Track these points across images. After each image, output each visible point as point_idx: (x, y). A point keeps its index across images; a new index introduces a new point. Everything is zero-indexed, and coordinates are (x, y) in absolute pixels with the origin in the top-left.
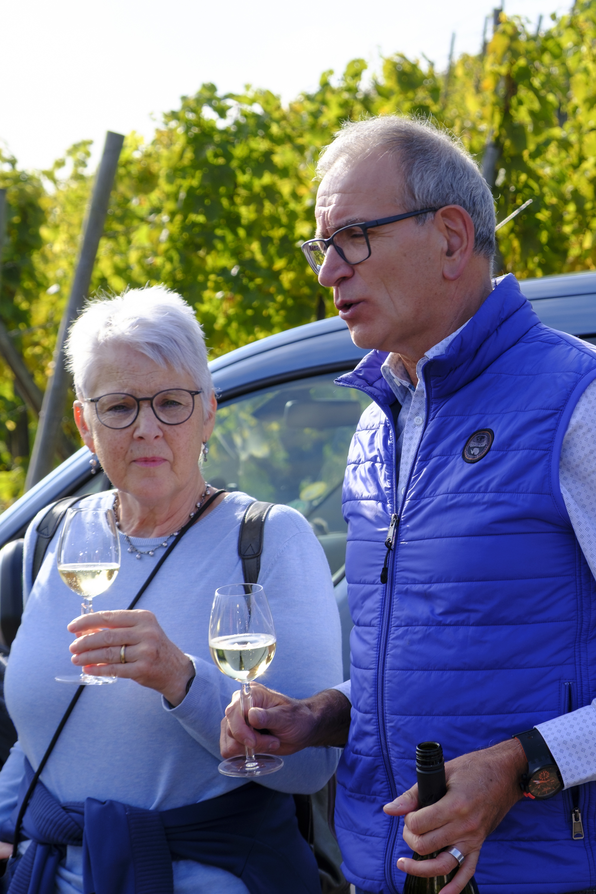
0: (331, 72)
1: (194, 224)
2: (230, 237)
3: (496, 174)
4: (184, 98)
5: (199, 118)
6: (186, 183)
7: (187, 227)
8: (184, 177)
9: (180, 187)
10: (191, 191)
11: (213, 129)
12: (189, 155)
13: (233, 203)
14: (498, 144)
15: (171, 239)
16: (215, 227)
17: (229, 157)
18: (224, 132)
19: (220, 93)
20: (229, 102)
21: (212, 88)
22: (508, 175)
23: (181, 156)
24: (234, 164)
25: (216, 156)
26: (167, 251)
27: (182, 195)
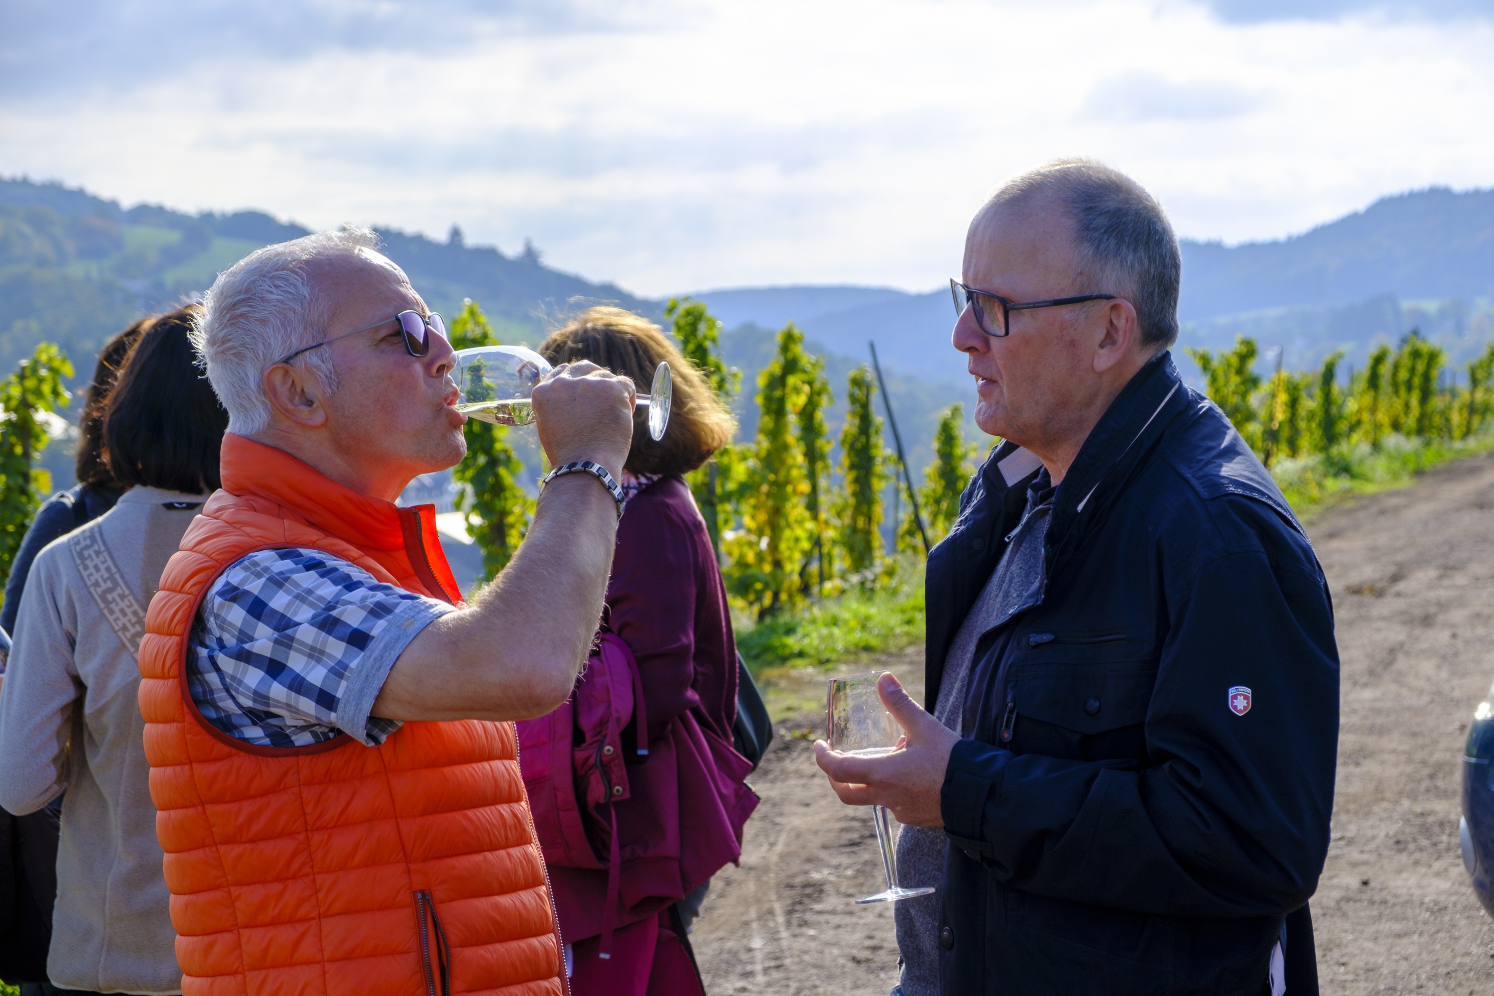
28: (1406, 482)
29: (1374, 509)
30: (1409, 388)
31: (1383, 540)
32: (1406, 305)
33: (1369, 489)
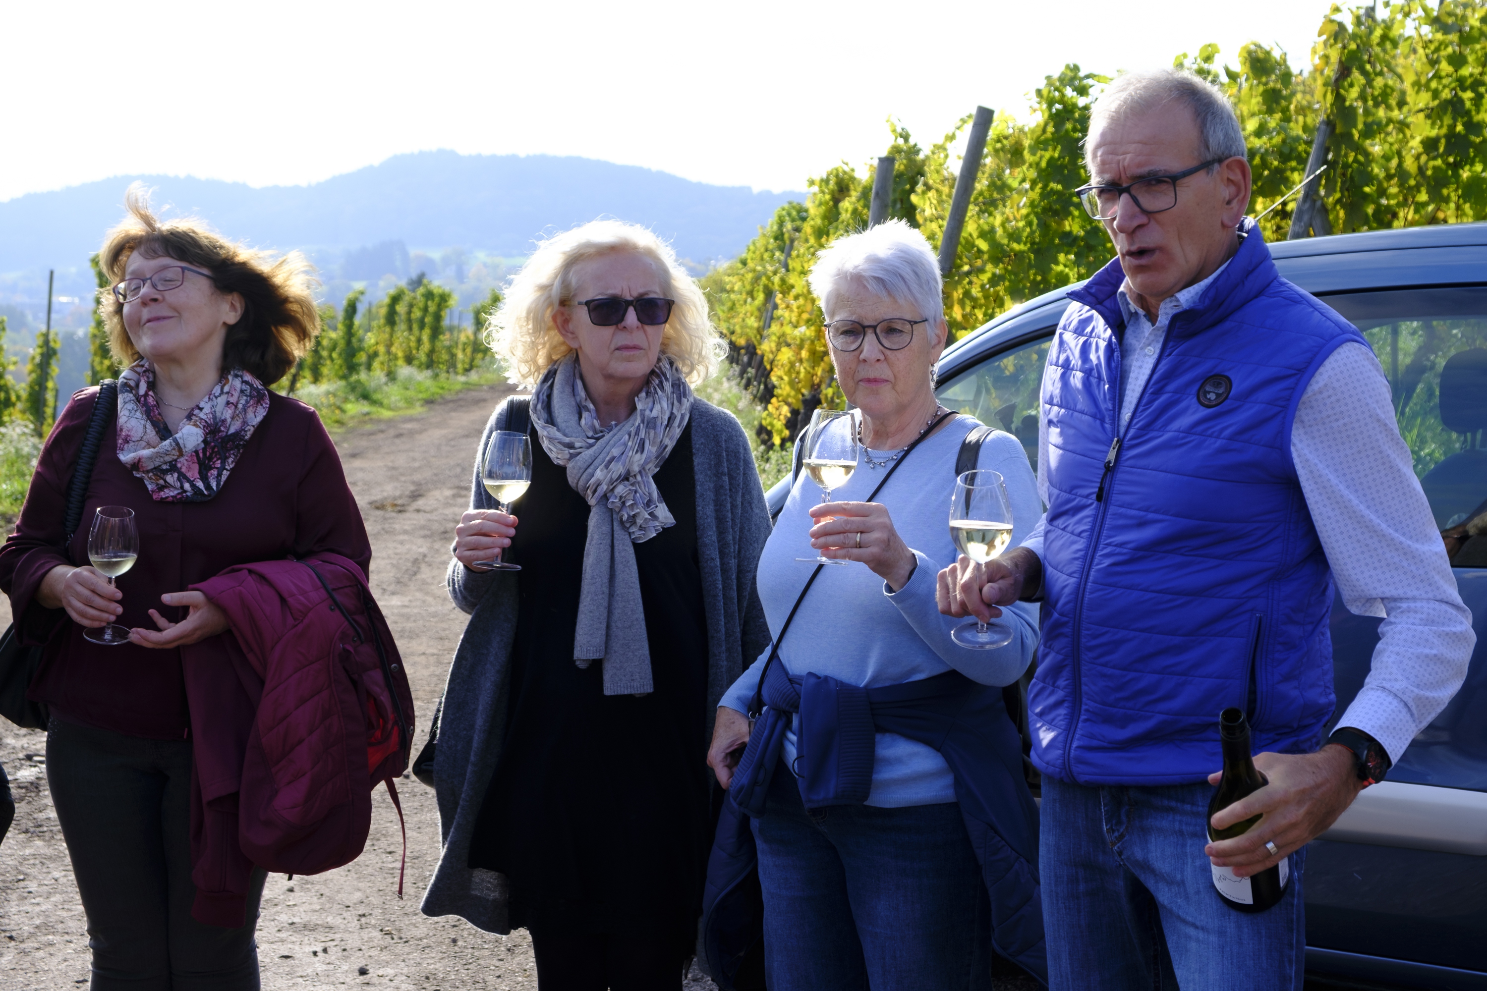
0: (1185, 56)
1: (1053, 192)
3: (1327, 151)
4: (1048, 78)
5: (1063, 95)
6: (1047, 155)
7: (1045, 194)
8: (1046, 150)
9: (1041, 157)
10: (1051, 161)
11: (1075, 106)
12: (1050, 129)
14: (1329, 122)
15: (1032, 204)
19: (1082, 74)
20: (1090, 81)
21: (1076, 68)
22: (1338, 151)
23: (1044, 131)
26: (1027, 215)
27: (1043, 164)
28: (418, 410)
29: (392, 432)
30: (422, 327)
31: (401, 461)
32: (413, 252)
33: (386, 414)
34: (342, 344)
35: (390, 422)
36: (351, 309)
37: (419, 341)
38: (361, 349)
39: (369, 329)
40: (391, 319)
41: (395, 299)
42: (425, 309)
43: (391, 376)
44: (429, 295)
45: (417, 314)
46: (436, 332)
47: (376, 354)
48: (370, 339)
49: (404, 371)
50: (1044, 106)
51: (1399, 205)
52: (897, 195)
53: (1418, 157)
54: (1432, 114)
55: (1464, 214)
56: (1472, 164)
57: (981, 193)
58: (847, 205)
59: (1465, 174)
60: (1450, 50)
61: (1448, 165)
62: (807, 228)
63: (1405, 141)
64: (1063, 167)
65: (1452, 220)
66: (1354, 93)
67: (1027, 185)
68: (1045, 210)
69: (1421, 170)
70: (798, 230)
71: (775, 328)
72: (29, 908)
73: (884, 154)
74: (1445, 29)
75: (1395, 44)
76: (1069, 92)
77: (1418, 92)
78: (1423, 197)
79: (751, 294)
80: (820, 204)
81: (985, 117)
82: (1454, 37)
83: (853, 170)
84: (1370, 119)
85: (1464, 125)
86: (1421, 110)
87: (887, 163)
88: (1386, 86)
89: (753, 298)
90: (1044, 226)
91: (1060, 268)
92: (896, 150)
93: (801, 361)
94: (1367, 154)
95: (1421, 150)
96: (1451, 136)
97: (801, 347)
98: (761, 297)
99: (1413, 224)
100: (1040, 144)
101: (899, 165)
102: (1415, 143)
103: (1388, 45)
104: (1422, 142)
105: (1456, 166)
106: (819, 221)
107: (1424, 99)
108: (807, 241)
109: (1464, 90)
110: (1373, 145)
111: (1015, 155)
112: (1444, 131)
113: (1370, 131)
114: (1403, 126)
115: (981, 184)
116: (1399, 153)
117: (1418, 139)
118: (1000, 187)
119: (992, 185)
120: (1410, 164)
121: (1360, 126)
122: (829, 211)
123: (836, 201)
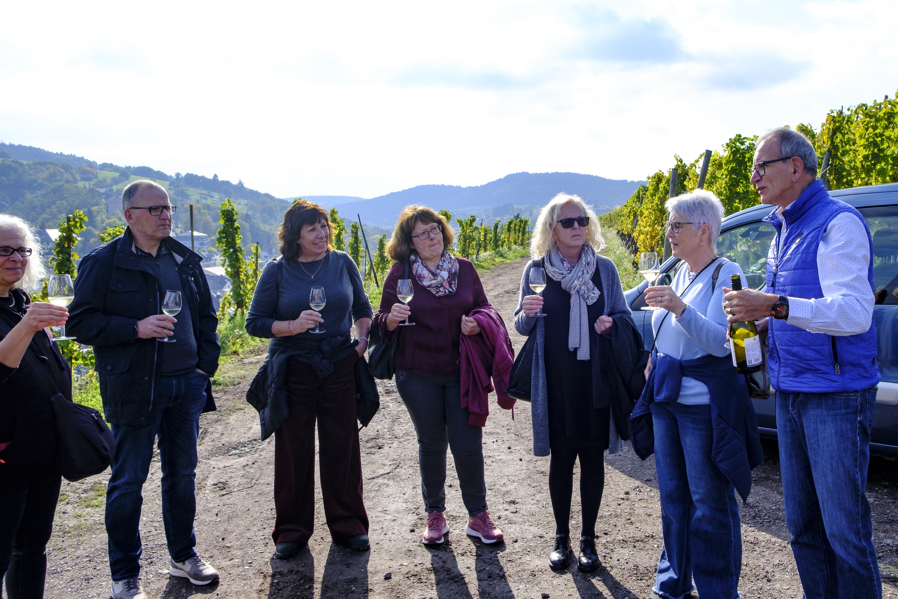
1: (733, 178)
2: (745, 182)
3: (829, 161)
4: (730, 139)
5: (736, 145)
6: (731, 166)
7: (731, 179)
8: (730, 164)
9: (729, 167)
10: (732, 168)
11: (740, 148)
12: (731, 157)
13: (746, 172)
14: (829, 151)
15: (726, 183)
16: (740, 179)
17: (744, 157)
18: (743, 149)
19: (742, 138)
20: (745, 140)
21: (740, 136)
22: (833, 160)
23: (730, 158)
24: (746, 160)
25: (740, 157)
26: (724, 187)
27: (730, 169)
28: (519, 260)
29: (511, 267)
30: (519, 232)
32: (515, 207)
33: (509, 261)
34: (493, 238)
35: (510, 263)
36: (496, 227)
37: (518, 236)
38: (500, 240)
39: (502, 233)
40: (509, 230)
41: (510, 223)
42: (520, 226)
43: (510, 248)
44: (521, 221)
45: (517, 227)
46: (524, 234)
47: (504, 241)
48: (503, 236)
49: (514, 247)
50: (729, 149)
51: (854, 179)
52: (679, 181)
53: (861, 162)
54: (865, 147)
55: (878, 181)
56: (880, 163)
57: (708, 180)
58: (661, 185)
59: (878, 167)
60: (872, 124)
61: (872, 164)
62: (648, 194)
63: (855, 156)
64: (737, 169)
65: (873, 184)
66: (838, 140)
67: (724, 176)
68: (731, 185)
69: (863, 166)
70: (644, 194)
71: (638, 228)
72: (401, 428)
73: (674, 167)
74: (871, 117)
75: (852, 123)
76: (738, 144)
77: (860, 139)
78: (863, 176)
79: (629, 216)
80: (652, 185)
81: (708, 154)
82: (873, 120)
83: (663, 173)
84: (844, 149)
85: (878, 150)
86: (862, 146)
87: (675, 170)
88: (849, 138)
89: (629, 218)
90: (730, 190)
91: (737, 204)
92: (678, 166)
93: (647, 239)
94: (843, 161)
95: (862, 159)
96: (873, 154)
97: (647, 234)
98: (632, 217)
99: (860, 185)
100: (728, 162)
101: (679, 171)
102: (860, 157)
103: (849, 123)
104: (863, 157)
105: (875, 165)
106: (652, 191)
107: (863, 142)
108: (648, 198)
109: (877, 137)
110: (845, 158)
111: (720, 166)
112: (870, 152)
113: (844, 153)
114: (855, 151)
115: (708, 176)
116: (854, 160)
117: (861, 156)
118: (714, 177)
119: (712, 177)
120: (859, 165)
121: (841, 151)
122: (655, 187)
123: (658, 184)
